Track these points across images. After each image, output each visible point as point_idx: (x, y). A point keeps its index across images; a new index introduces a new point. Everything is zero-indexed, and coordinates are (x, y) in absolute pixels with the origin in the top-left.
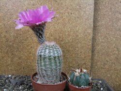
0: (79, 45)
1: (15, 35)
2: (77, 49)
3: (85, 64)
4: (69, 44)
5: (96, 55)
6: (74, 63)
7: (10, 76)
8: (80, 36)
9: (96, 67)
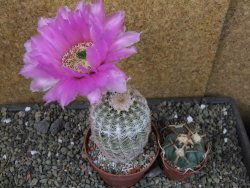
0: (188, 34)
1: (12, 21)
2: (181, 43)
3: (197, 71)
4: (162, 33)
5: (228, 48)
6: (171, 70)
7: (28, 109)
8: (191, 14)
9: (222, 71)
